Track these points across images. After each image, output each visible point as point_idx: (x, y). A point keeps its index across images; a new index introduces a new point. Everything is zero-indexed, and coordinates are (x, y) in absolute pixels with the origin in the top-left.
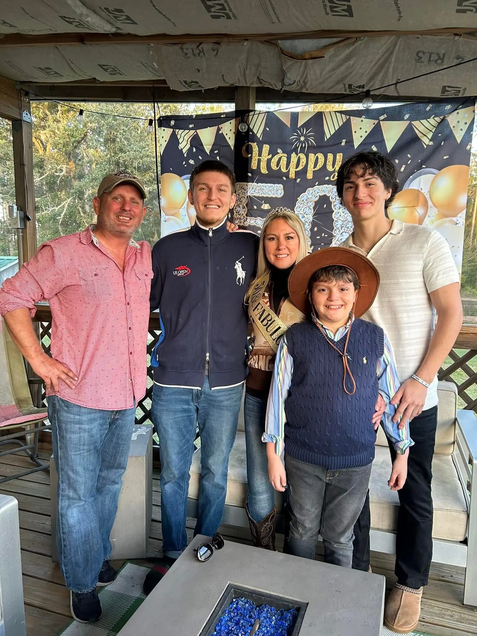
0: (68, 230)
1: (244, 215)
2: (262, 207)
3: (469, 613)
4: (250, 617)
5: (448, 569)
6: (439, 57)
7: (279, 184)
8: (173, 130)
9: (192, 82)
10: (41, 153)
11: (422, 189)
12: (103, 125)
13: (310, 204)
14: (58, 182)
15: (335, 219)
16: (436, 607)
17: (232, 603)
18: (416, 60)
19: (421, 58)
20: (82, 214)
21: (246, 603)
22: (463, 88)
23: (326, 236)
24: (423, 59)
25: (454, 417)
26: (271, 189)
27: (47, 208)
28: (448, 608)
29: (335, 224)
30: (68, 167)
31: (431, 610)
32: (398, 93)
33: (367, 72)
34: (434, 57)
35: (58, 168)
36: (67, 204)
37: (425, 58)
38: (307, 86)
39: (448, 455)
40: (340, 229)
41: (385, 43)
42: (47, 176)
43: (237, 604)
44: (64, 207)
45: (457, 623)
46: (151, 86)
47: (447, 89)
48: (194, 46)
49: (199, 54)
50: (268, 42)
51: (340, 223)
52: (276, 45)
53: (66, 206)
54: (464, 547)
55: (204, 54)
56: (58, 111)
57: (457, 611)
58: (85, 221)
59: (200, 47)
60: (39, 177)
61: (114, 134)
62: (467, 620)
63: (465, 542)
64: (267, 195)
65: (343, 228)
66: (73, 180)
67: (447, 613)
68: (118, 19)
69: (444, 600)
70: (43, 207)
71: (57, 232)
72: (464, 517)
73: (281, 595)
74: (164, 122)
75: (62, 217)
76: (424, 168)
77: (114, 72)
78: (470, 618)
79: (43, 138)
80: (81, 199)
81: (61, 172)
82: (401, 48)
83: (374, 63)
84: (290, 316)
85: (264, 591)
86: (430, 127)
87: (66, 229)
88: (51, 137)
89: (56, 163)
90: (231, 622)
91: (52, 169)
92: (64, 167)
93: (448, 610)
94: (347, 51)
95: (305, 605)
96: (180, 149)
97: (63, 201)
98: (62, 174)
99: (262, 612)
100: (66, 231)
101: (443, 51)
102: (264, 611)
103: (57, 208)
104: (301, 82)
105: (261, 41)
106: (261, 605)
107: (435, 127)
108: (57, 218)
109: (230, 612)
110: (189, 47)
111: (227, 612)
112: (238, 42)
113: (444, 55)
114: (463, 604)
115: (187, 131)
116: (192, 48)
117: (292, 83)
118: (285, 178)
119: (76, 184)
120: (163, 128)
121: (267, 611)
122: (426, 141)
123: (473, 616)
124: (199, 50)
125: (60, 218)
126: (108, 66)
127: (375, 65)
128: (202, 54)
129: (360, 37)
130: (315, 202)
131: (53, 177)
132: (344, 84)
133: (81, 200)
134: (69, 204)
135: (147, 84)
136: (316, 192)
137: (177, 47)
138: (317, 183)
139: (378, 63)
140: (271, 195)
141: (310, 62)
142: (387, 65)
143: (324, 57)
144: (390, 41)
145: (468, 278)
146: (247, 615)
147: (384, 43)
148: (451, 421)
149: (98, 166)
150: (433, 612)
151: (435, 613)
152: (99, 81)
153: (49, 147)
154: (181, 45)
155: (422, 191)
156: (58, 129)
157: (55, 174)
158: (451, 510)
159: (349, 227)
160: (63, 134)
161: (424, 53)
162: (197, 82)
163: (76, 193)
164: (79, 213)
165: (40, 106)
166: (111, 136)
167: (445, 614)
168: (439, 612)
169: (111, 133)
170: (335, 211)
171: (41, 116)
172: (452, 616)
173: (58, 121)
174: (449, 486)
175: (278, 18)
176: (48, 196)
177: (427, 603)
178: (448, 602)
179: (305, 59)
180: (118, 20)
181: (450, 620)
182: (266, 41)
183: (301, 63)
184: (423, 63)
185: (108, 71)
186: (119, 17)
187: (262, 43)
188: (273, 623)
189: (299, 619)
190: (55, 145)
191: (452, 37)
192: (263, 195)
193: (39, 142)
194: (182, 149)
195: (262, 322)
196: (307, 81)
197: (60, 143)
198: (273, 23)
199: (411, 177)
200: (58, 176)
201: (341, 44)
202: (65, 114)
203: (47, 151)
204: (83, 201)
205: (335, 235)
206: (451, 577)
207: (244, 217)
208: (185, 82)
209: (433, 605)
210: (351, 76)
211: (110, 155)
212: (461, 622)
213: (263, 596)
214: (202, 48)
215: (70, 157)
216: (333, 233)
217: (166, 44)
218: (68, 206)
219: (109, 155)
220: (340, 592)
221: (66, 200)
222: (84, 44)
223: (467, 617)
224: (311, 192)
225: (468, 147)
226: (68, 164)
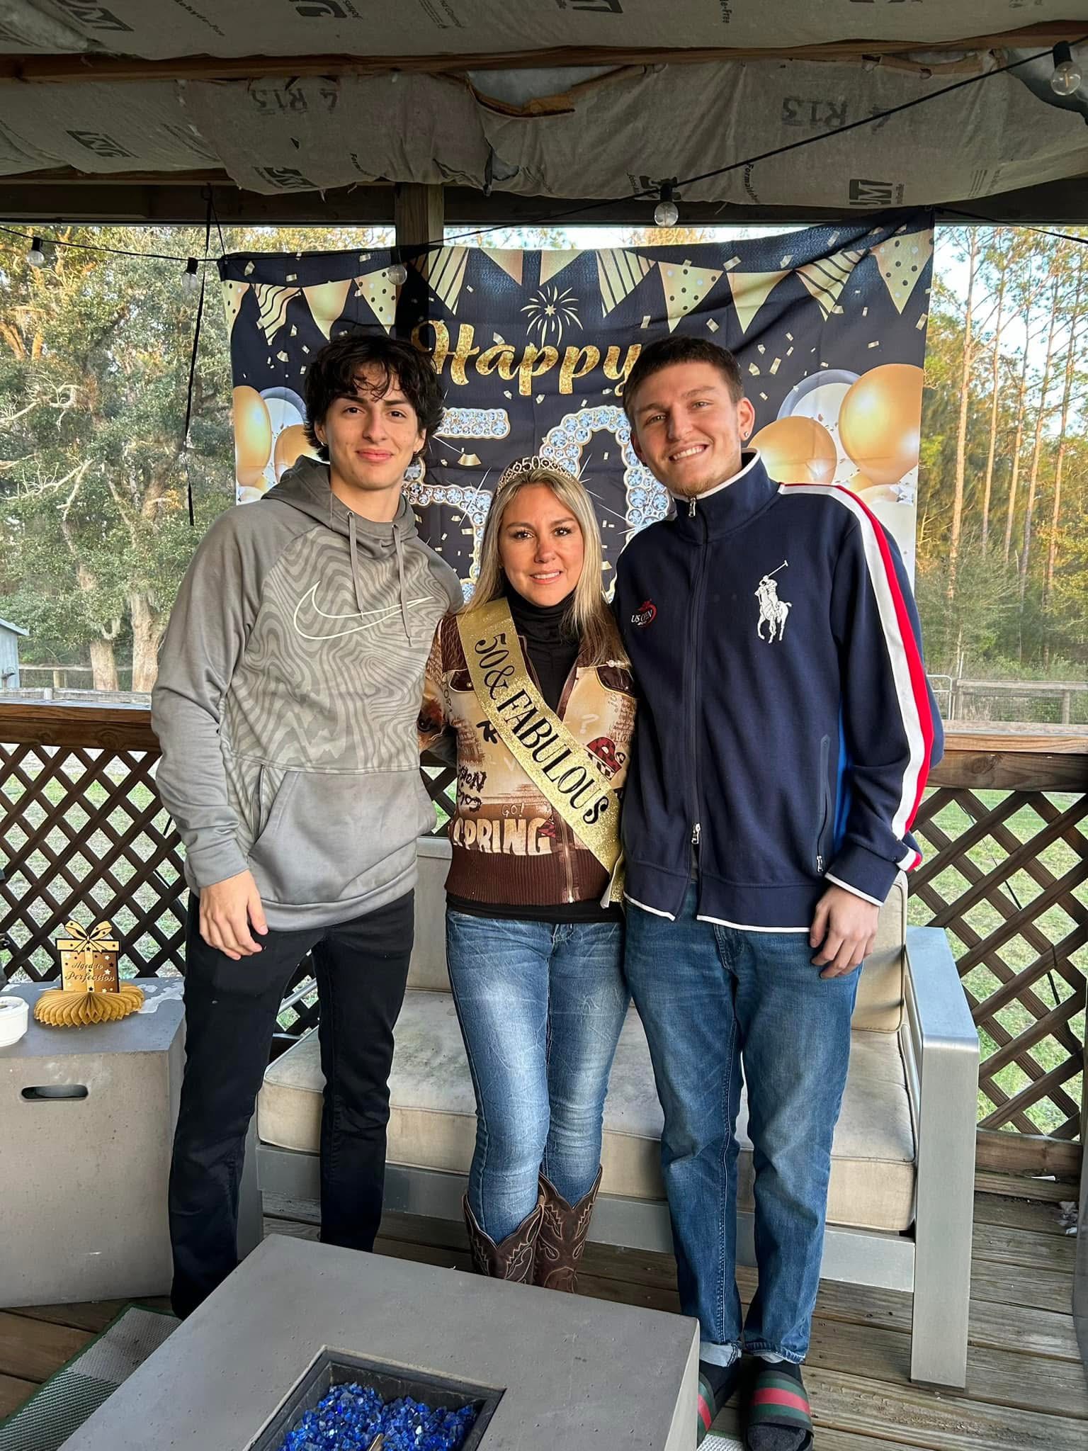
0: (85, 535)
1: (420, 480)
2: (461, 462)
3: (921, 1401)
4: (365, 1429)
5: (884, 1297)
6: (834, 111)
7: (496, 408)
8: (251, 286)
9: (286, 171)
10: (18, 357)
11: (820, 419)
12: (160, 292)
13: (571, 452)
14: (58, 423)
15: (629, 488)
16: (847, 1387)
17: (325, 1396)
18: (783, 119)
19: (793, 114)
20: (117, 498)
21: (359, 1395)
22: (895, 185)
23: (612, 526)
24: (798, 118)
25: (899, 944)
26: (479, 420)
27: (34, 484)
28: (876, 1390)
29: (629, 497)
30: (81, 388)
31: (835, 1396)
32: (754, 197)
33: (678, 147)
34: (823, 112)
35: (60, 390)
36: (81, 475)
37: (803, 114)
38: (549, 181)
39: (889, 1031)
40: (641, 510)
41: (712, 79)
42: (34, 409)
43: (337, 1398)
44: (73, 482)
45: (892, 1425)
46: (204, 183)
47: (860, 186)
48: (280, 84)
49: (292, 104)
50: (445, 75)
51: (640, 495)
52: (464, 82)
53: (78, 480)
54: (907, 1244)
55: (304, 104)
56: (56, 260)
57: (895, 1395)
58: (123, 513)
59: (294, 88)
60: (15, 413)
61: (185, 312)
62: (917, 1416)
63: (909, 1233)
64: (471, 435)
65: (647, 508)
66: (94, 419)
67: (871, 1402)
68: (86, 17)
69: (866, 1371)
70: (25, 483)
71: (59, 539)
72: (905, 1173)
73: (443, 1374)
74: (231, 267)
75: (69, 504)
76: (825, 369)
77: (108, 149)
78: (924, 1411)
79: (22, 321)
80: (112, 463)
81: (63, 402)
82: (748, 90)
83: (690, 127)
84: (588, 725)
85: (405, 1365)
86: (835, 273)
87: (81, 532)
88: (40, 319)
89: (54, 381)
90: (315, 1443)
91: (45, 394)
92: (72, 390)
93: (875, 1394)
94: (627, 99)
95: (497, 1394)
96: (260, 327)
97: (71, 467)
98: (68, 404)
99: (394, 1417)
100: (81, 536)
101: (841, 98)
102: (399, 1412)
103: (57, 485)
104: (533, 171)
105: (428, 73)
106: (393, 1401)
107: (847, 272)
108: (58, 507)
109: (316, 1418)
110: (270, 86)
111: (308, 1420)
112: (380, 75)
113: (844, 105)
114: (910, 1380)
115: (278, 288)
116: (275, 91)
117: (510, 173)
118: (508, 395)
119: (102, 427)
120: (229, 282)
121: (406, 1414)
122: (828, 304)
123: (931, 1407)
124: (291, 94)
125: (65, 508)
126: (90, 134)
127: (693, 131)
128: (299, 105)
129: (653, 65)
130: (584, 447)
131: (48, 412)
132: (631, 177)
133: (113, 465)
134: (85, 474)
135: (194, 179)
136: (584, 423)
137: (239, 88)
138: (585, 402)
139: (702, 127)
140: (480, 434)
141: (544, 121)
142: (721, 130)
143: (573, 110)
144: (722, 73)
145: (999, 637)
146: (357, 1423)
147: (710, 77)
148: (892, 952)
149: (152, 386)
150: (835, 1401)
151: (842, 1403)
152: (82, 173)
153: (37, 341)
154: (247, 82)
155: (823, 423)
156: (58, 301)
157: (51, 404)
158: (877, 1159)
159: (660, 507)
160: (70, 311)
161: (799, 102)
162: (296, 173)
163: (102, 448)
164: (111, 495)
165: (15, 249)
166: (180, 318)
167: (865, 1405)
168: (852, 1400)
169: (178, 311)
170: (630, 468)
171: (15, 272)
172: (880, 1409)
173: (57, 284)
174: (880, 1103)
175: (451, 15)
176: (38, 457)
177: (829, 1380)
178: (876, 1375)
179: (531, 115)
180: (87, 21)
181: (876, 1417)
182: (440, 74)
183: (525, 127)
184: (800, 125)
185: (93, 146)
186: (85, 14)
187: (433, 77)
188: (417, 1442)
189: (477, 1430)
190: (51, 339)
191: (860, 65)
192: (461, 434)
193: (15, 331)
194: (263, 329)
195: (521, 738)
196: (545, 168)
197: (62, 334)
198: (444, 27)
199: (796, 388)
200: (59, 410)
201: (613, 80)
202: (73, 265)
203: (33, 352)
204: (117, 468)
205: (630, 523)
206: (889, 1317)
207: (419, 485)
208: (269, 171)
209: (841, 1382)
210: (644, 156)
211: (179, 360)
212: (900, 1423)
213: (398, 1378)
214: (299, 90)
215: (85, 365)
216: (626, 519)
217: (214, 81)
218: (85, 478)
219: (175, 362)
220: (584, 1360)
221: (78, 465)
222: (25, 81)
223: (916, 1409)
224: (572, 423)
225: (920, 324)
226: (80, 383)
